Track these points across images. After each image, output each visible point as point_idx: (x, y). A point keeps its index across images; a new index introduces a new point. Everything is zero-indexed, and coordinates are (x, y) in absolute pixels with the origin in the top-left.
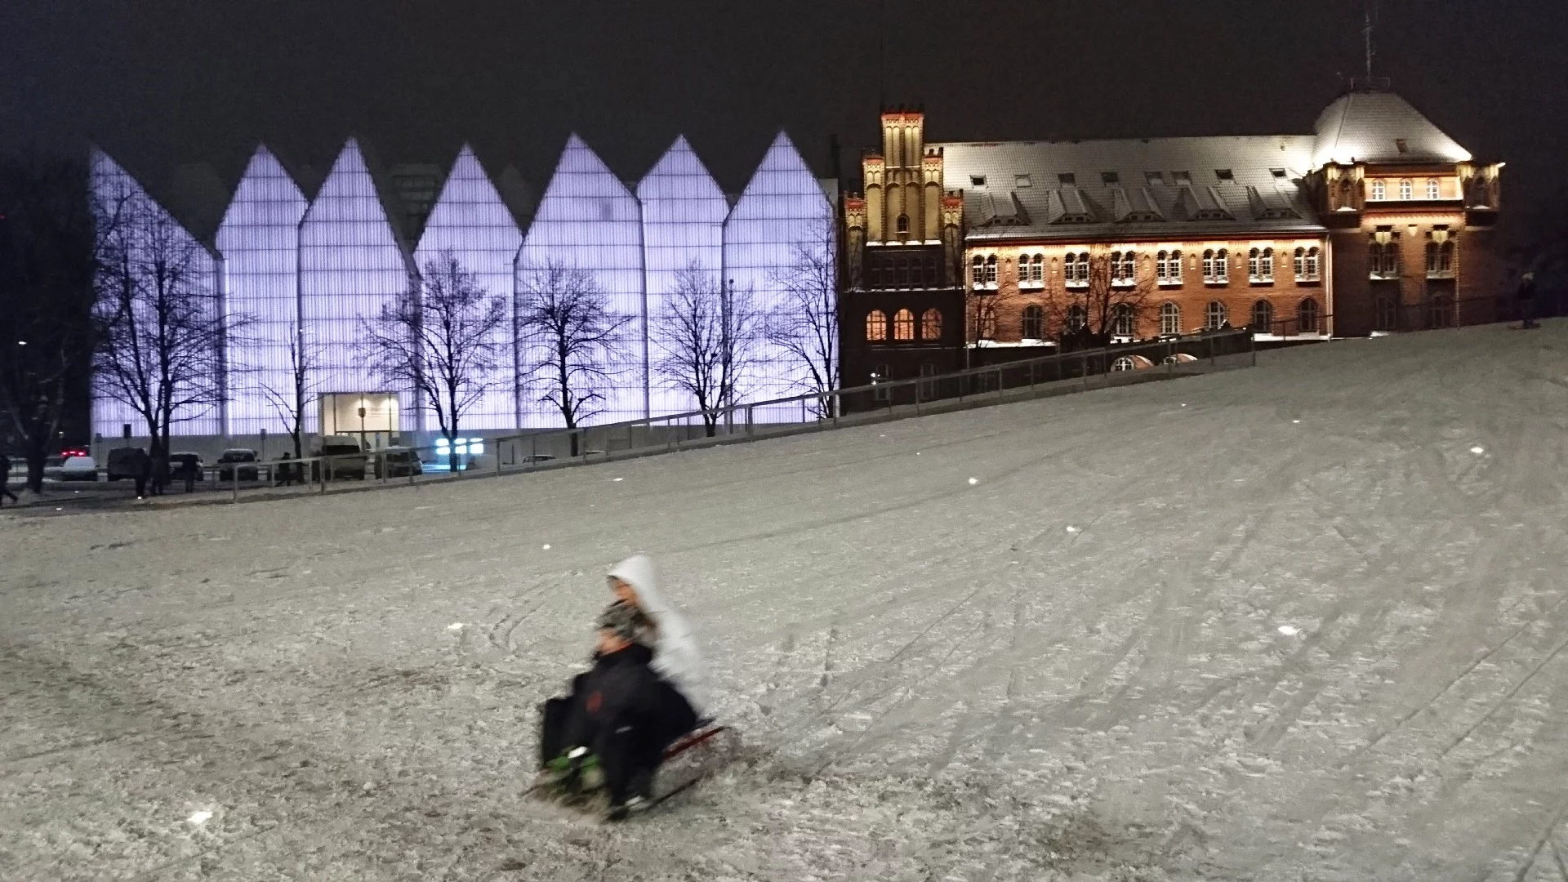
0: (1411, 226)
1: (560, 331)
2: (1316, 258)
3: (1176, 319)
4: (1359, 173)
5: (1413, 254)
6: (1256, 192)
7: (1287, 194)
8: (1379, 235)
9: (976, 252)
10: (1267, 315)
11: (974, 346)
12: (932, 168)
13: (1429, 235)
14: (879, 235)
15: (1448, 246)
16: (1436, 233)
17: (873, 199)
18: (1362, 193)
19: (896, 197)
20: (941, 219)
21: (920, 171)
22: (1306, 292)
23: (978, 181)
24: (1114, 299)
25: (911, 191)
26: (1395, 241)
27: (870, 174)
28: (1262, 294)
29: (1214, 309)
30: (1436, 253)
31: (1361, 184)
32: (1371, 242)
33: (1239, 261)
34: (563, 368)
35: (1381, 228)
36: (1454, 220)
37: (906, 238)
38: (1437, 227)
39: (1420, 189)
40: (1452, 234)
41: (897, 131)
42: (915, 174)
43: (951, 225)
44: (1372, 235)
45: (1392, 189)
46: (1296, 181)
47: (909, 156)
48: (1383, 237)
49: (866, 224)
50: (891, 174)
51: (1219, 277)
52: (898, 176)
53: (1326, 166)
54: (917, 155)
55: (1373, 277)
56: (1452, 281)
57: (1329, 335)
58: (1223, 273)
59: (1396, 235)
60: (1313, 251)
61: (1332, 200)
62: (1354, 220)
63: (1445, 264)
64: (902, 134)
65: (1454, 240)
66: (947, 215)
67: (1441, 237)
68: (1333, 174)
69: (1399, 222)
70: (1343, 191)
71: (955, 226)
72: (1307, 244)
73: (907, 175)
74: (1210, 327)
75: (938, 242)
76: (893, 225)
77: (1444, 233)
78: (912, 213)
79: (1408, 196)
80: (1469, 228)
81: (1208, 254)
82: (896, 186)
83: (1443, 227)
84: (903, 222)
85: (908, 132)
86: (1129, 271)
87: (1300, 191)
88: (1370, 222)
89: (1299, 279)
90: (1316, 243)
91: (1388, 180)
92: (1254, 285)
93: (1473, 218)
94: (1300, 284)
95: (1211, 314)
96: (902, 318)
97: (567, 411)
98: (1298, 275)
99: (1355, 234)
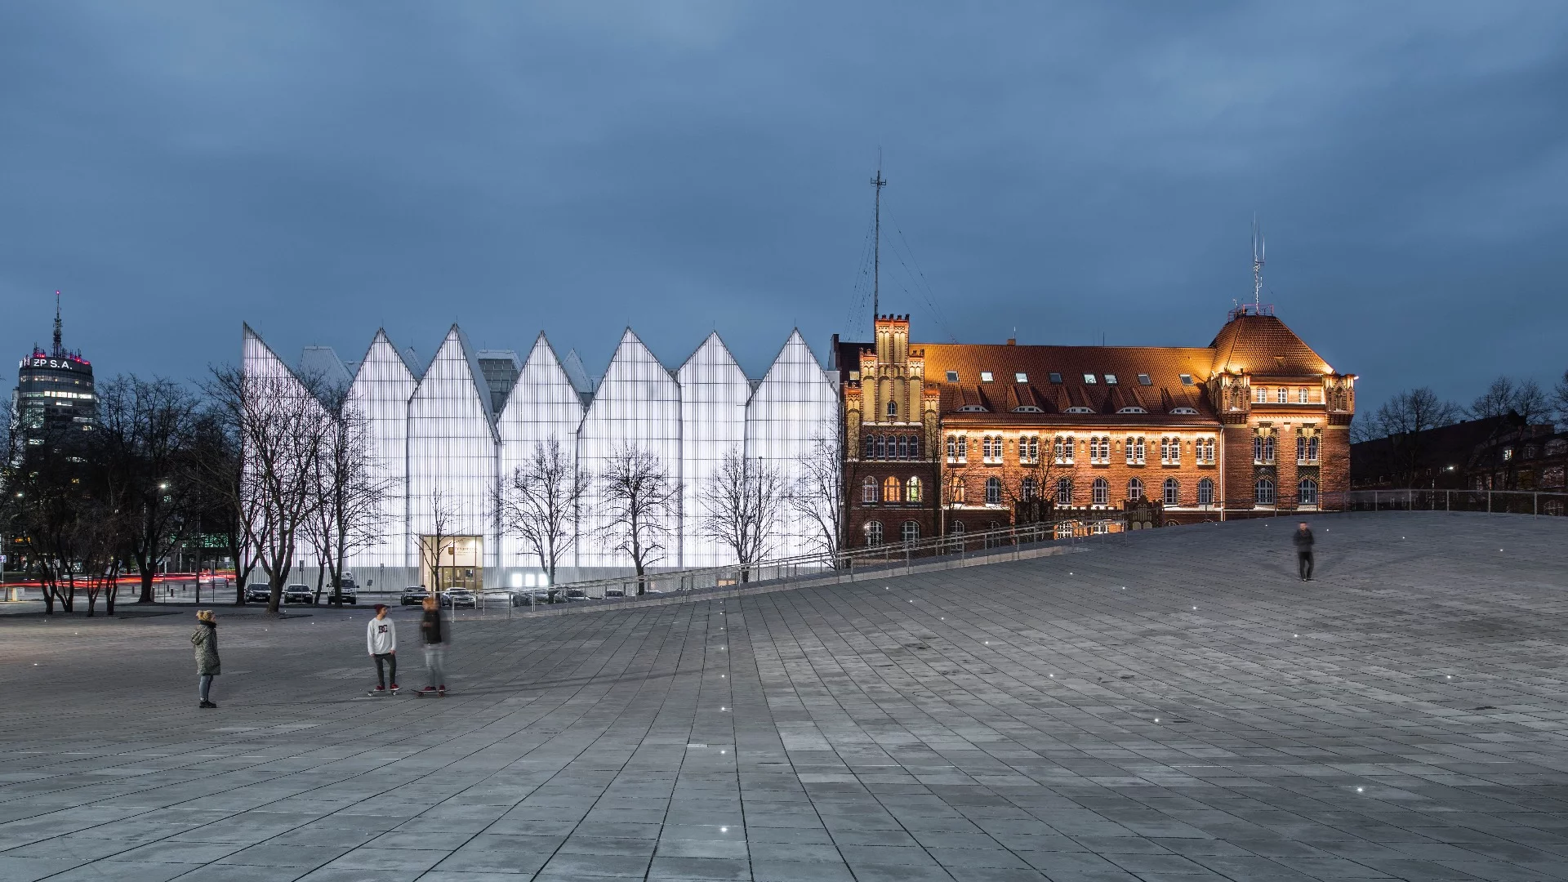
0: (1285, 423)
1: (633, 496)
2: (1213, 446)
3: (1105, 490)
4: (1246, 381)
5: (1287, 445)
6: (1167, 392)
7: (1192, 395)
8: (1261, 430)
9: (949, 433)
10: (1175, 491)
11: (948, 508)
12: (915, 365)
13: (1299, 431)
14: (873, 417)
15: (1314, 441)
16: (1305, 430)
17: (868, 388)
18: (1248, 397)
19: (886, 385)
20: (922, 406)
21: (905, 368)
22: (1205, 474)
23: (952, 377)
24: (1057, 474)
25: (898, 383)
26: (1273, 435)
27: (866, 368)
28: (1170, 473)
29: (1134, 484)
30: (1305, 445)
31: (1248, 391)
32: (1255, 435)
33: (1153, 447)
34: (634, 525)
35: (1262, 425)
36: (1319, 420)
37: (895, 419)
38: (1306, 425)
39: (1294, 394)
40: (1317, 431)
41: (887, 335)
42: (902, 369)
43: (931, 411)
44: (1256, 430)
45: (1271, 394)
46: (1199, 385)
47: (897, 355)
48: (1265, 432)
49: (861, 407)
50: (883, 369)
51: (1138, 460)
52: (888, 370)
53: (1221, 375)
54: (904, 355)
55: (1257, 463)
56: (1317, 468)
57: (1222, 508)
58: (1141, 456)
59: (1274, 430)
60: (1210, 441)
61: (1225, 402)
62: (1241, 418)
63: (1312, 453)
64: (892, 337)
65: (1319, 436)
66: (927, 403)
67: (1309, 433)
68: (1226, 381)
69: (1277, 421)
70: (1233, 395)
71: (933, 411)
72: (1206, 436)
73: (896, 370)
74: (1131, 498)
75: (920, 424)
76: (885, 408)
77: (1311, 430)
78: (898, 400)
79: (1284, 400)
80: (1330, 427)
81: (1130, 441)
82: (887, 378)
83: (1311, 425)
84: (892, 406)
85: (897, 336)
86: (1069, 453)
87: (1201, 392)
88: (1254, 420)
89: (1199, 462)
90: (1212, 435)
91: (1270, 387)
92: (1165, 467)
93: (1335, 419)
94: (1200, 467)
95: (1131, 488)
96: (890, 484)
97: (636, 556)
98: (1198, 460)
99: (1241, 429)
